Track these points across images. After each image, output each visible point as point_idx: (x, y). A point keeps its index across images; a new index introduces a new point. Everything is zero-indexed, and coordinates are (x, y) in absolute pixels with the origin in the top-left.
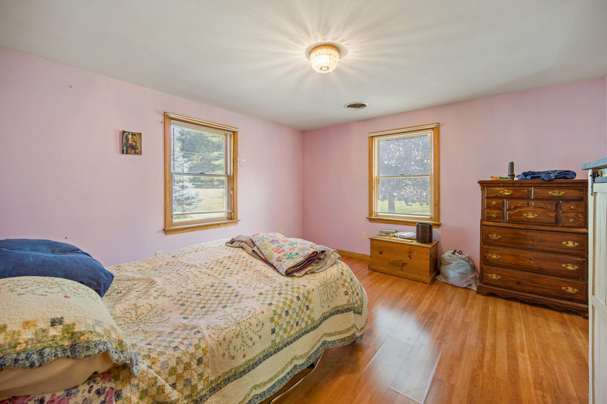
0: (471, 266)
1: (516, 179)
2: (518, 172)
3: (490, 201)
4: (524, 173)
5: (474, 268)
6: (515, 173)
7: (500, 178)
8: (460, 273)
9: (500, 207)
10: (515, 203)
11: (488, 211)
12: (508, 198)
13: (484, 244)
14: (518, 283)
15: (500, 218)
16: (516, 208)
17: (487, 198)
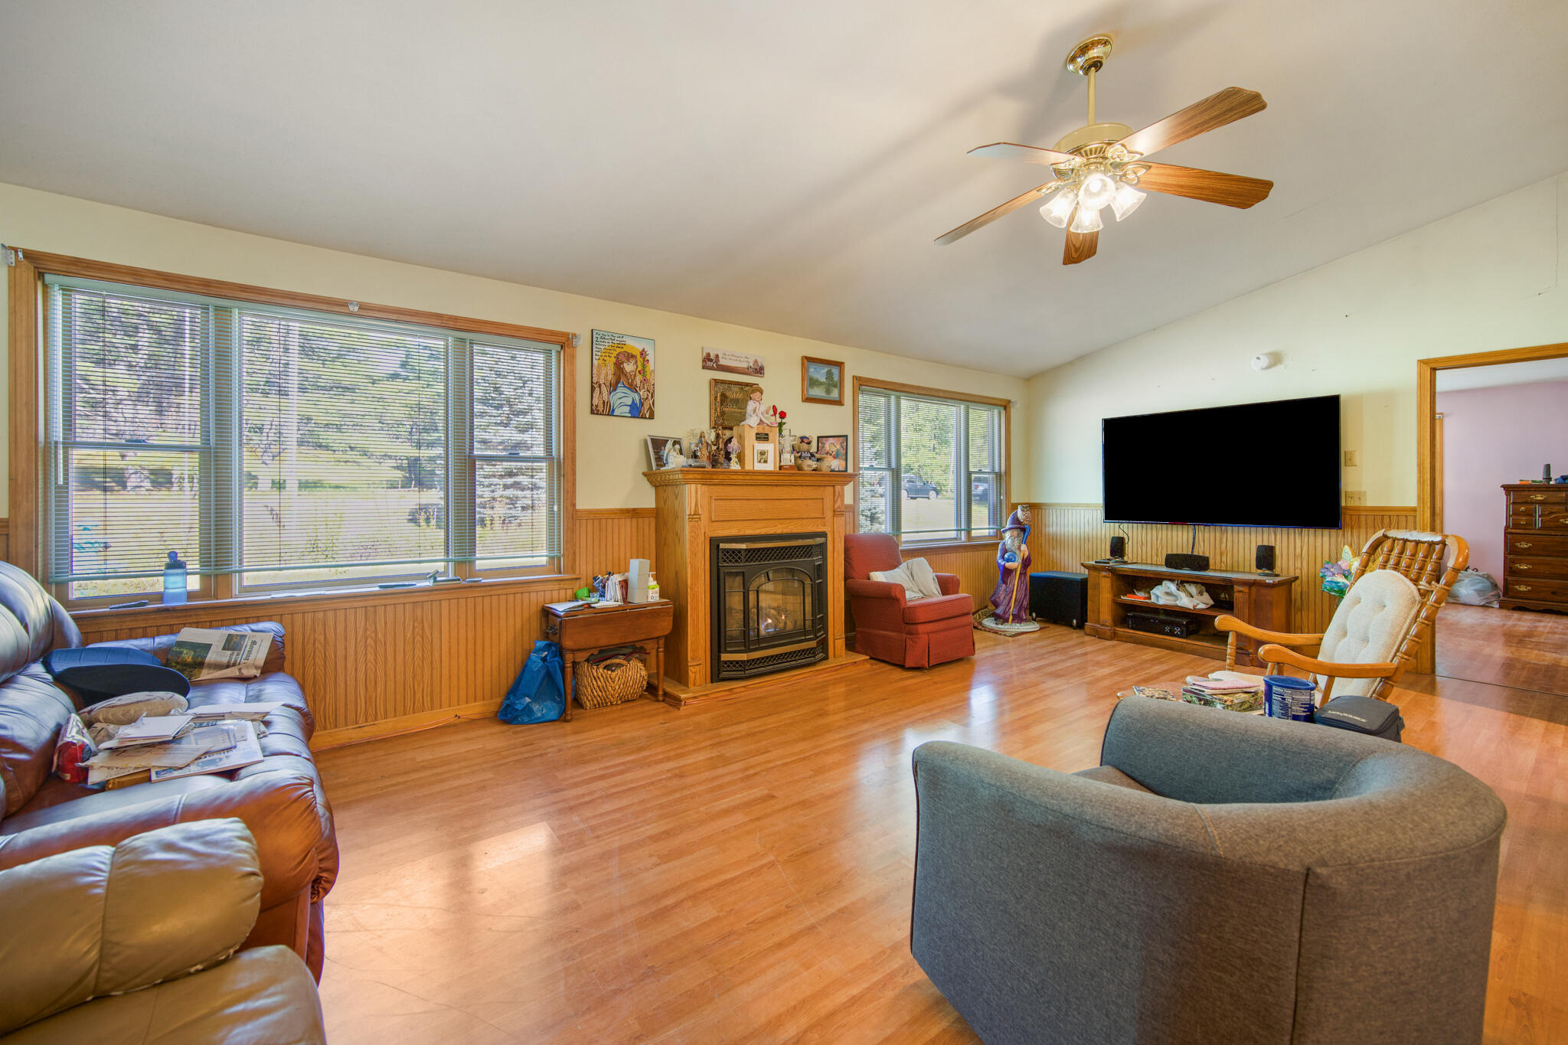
0: (1492, 583)
1: (1551, 483)
2: (1555, 475)
3: (1517, 506)
4: (1562, 477)
5: (1495, 586)
6: (1551, 476)
7: (1533, 481)
8: (1476, 590)
9: (1530, 514)
10: (1549, 508)
11: (1515, 517)
12: (1540, 503)
13: (1509, 554)
14: (1554, 593)
15: (1530, 524)
16: (1551, 513)
17: (1513, 503)
